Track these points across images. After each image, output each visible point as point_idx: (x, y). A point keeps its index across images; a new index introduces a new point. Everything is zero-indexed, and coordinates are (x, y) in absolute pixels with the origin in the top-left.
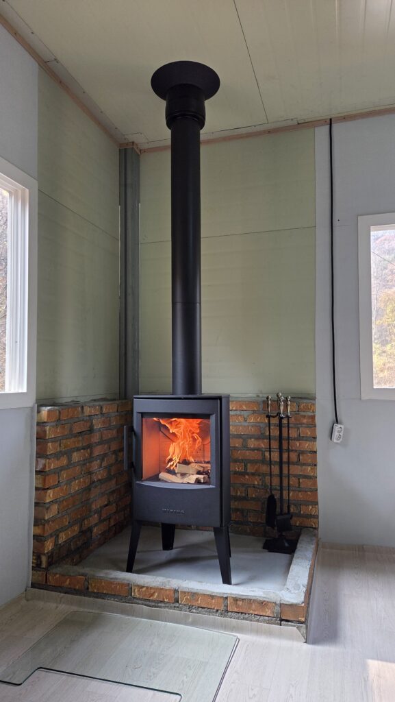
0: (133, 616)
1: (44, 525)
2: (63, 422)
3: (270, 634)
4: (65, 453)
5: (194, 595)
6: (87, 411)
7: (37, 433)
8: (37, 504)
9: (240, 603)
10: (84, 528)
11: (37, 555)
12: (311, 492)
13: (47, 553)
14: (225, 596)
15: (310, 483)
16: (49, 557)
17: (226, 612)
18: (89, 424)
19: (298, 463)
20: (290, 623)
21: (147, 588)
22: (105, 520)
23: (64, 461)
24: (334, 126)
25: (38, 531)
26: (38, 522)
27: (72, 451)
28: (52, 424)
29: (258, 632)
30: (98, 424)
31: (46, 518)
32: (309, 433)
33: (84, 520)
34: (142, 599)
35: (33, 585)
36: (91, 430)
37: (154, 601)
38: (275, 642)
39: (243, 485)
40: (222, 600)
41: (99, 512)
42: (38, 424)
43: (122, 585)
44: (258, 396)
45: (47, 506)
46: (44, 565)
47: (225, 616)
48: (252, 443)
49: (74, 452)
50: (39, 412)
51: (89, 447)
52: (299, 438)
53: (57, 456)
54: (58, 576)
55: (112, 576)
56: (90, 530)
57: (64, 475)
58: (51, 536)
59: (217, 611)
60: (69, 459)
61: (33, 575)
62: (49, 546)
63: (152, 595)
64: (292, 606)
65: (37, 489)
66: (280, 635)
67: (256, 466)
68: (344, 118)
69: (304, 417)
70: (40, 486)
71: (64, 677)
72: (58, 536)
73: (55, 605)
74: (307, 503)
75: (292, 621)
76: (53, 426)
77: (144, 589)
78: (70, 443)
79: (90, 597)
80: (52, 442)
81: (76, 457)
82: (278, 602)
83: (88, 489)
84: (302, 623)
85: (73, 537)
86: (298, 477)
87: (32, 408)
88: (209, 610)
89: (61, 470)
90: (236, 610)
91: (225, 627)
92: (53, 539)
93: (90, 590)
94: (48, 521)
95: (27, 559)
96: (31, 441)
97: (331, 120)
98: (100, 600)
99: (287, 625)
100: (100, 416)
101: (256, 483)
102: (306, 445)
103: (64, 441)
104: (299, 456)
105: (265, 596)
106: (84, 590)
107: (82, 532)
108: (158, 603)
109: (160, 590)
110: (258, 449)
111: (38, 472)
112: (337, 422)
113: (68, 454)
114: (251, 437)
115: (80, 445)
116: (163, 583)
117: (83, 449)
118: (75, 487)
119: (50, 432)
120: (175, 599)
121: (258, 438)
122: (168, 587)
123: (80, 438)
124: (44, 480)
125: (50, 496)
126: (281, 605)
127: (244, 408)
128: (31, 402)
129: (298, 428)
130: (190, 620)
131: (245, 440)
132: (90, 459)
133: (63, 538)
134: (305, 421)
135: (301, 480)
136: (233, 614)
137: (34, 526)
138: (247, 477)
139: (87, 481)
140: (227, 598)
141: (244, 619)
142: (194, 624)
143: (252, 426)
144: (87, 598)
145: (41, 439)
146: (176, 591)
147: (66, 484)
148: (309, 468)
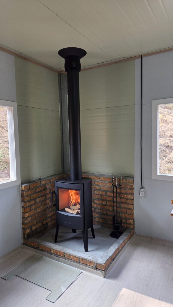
0: (52, 259)
1: (25, 225)
2: (31, 189)
3: (93, 272)
4: (33, 199)
5: (70, 255)
6: (43, 183)
7: (21, 194)
8: (23, 218)
9: (84, 260)
10: (44, 224)
11: (24, 234)
12: (131, 215)
13: (27, 234)
14: (79, 257)
15: (130, 211)
16: (27, 235)
17: (79, 263)
18: (44, 187)
19: (126, 203)
20: (99, 270)
21: (56, 250)
22: (53, 220)
23: (33, 202)
24: (143, 59)
25: (24, 227)
26: (23, 223)
27: (36, 198)
28: (26, 191)
29: (89, 271)
30: (48, 186)
31: (26, 222)
32: (130, 192)
33: (43, 221)
34: (54, 254)
35: (23, 244)
36: (45, 189)
37: (58, 255)
38: (94, 276)
39: (106, 209)
40: (78, 259)
41: (51, 217)
42: (22, 191)
43: (48, 248)
44: (112, 175)
45: (26, 218)
46: (26, 238)
47: (79, 264)
48: (109, 194)
49: (37, 198)
50: (21, 186)
51: (45, 195)
52: (126, 194)
53: (29, 201)
54: (30, 242)
55: (46, 245)
56: (47, 224)
57: (33, 207)
58: (28, 228)
59: (77, 262)
60: (35, 201)
61: (23, 240)
62: (28, 231)
63: (57, 253)
64: (100, 264)
65: (22, 212)
66: (96, 274)
67: (110, 203)
68: (148, 55)
69: (128, 185)
70: (23, 212)
71: (21, 279)
72: (31, 228)
73: (29, 251)
74: (129, 219)
75: (100, 270)
76: (27, 191)
77: (55, 251)
78: (35, 195)
79: (39, 250)
80: (27, 197)
81: (38, 200)
82: (95, 262)
83: (45, 210)
84: (103, 271)
85: (39, 227)
86: (126, 208)
87: (19, 185)
88: (74, 261)
89: (32, 205)
90: (82, 262)
91: (79, 268)
92: (29, 229)
93: (39, 248)
94: (27, 223)
95: (21, 236)
96: (20, 196)
97: (142, 56)
98: (42, 252)
99: (98, 271)
100: (49, 183)
101: (110, 209)
102: (129, 197)
103: (32, 195)
104: (126, 200)
105: (92, 259)
106: (38, 248)
107: (43, 225)
108: (58, 256)
109: (59, 251)
110: (111, 196)
111: (22, 207)
112: (142, 188)
113: (35, 199)
114: (108, 191)
115: (40, 195)
116: (61, 250)
117: (42, 196)
118: (39, 210)
119: (25, 194)
120: (64, 256)
121: (111, 192)
122: (62, 251)
123: (40, 193)
124: (24, 210)
125: (27, 215)
126: (96, 263)
127: (106, 180)
128: (19, 183)
129: (126, 190)
130: (69, 263)
131: (106, 192)
132: (46, 199)
133: (34, 228)
134: (128, 187)
135: (127, 210)
136: (82, 264)
137: (23, 224)
138: (107, 206)
139: (44, 207)
140: (80, 258)
141: (85, 266)
142: (69, 265)
143: (109, 187)
144: (38, 251)
145: (22, 196)
146: (64, 253)
147: (34, 210)
148: (130, 206)
